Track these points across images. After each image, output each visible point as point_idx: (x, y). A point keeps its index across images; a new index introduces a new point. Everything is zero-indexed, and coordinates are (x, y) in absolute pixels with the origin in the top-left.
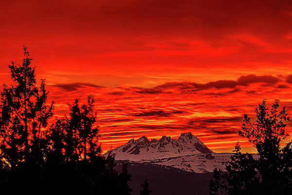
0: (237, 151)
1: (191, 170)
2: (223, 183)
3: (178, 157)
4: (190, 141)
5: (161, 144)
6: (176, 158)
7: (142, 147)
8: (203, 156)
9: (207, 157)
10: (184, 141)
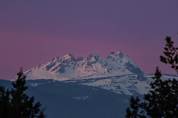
0: (157, 78)
1: (120, 92)
2: (141, 112)
3: (107, 78)
4: (120, 60)
5: (88, 63)
6: (105, 78)
7: (68, 66)
8: (134, 77)
9: (138, 78)
10: (114, 60)
